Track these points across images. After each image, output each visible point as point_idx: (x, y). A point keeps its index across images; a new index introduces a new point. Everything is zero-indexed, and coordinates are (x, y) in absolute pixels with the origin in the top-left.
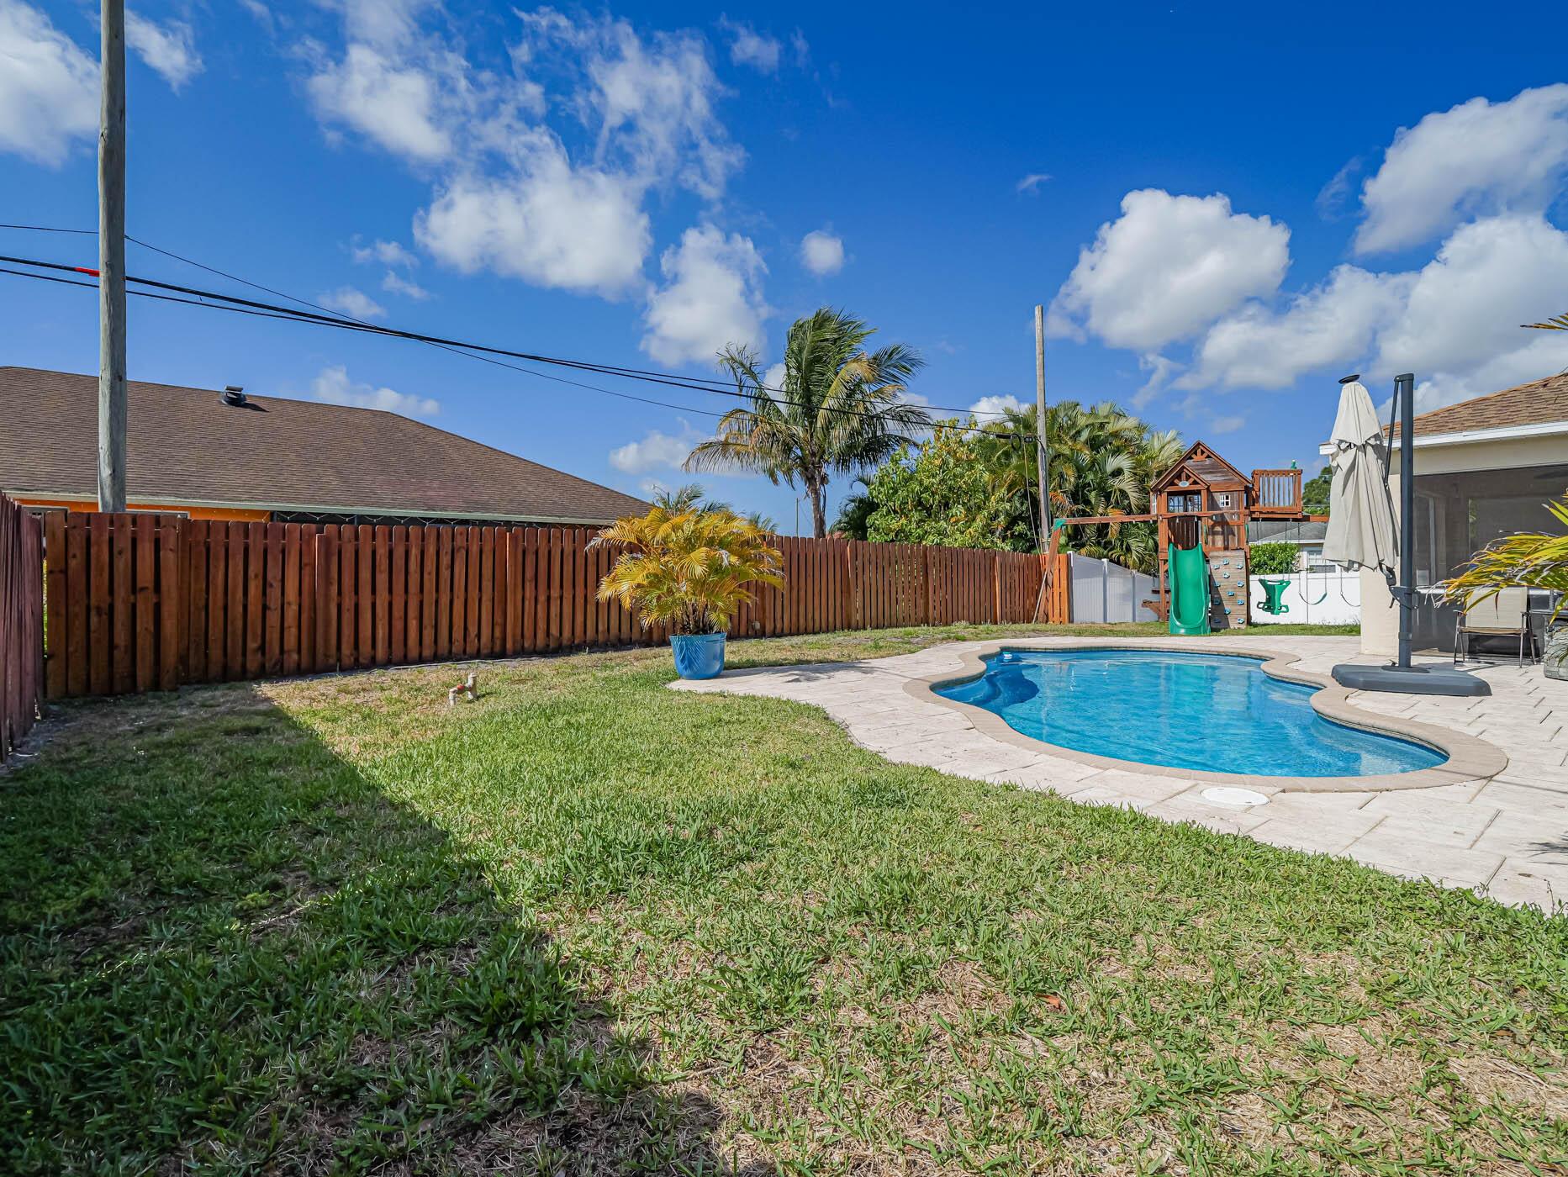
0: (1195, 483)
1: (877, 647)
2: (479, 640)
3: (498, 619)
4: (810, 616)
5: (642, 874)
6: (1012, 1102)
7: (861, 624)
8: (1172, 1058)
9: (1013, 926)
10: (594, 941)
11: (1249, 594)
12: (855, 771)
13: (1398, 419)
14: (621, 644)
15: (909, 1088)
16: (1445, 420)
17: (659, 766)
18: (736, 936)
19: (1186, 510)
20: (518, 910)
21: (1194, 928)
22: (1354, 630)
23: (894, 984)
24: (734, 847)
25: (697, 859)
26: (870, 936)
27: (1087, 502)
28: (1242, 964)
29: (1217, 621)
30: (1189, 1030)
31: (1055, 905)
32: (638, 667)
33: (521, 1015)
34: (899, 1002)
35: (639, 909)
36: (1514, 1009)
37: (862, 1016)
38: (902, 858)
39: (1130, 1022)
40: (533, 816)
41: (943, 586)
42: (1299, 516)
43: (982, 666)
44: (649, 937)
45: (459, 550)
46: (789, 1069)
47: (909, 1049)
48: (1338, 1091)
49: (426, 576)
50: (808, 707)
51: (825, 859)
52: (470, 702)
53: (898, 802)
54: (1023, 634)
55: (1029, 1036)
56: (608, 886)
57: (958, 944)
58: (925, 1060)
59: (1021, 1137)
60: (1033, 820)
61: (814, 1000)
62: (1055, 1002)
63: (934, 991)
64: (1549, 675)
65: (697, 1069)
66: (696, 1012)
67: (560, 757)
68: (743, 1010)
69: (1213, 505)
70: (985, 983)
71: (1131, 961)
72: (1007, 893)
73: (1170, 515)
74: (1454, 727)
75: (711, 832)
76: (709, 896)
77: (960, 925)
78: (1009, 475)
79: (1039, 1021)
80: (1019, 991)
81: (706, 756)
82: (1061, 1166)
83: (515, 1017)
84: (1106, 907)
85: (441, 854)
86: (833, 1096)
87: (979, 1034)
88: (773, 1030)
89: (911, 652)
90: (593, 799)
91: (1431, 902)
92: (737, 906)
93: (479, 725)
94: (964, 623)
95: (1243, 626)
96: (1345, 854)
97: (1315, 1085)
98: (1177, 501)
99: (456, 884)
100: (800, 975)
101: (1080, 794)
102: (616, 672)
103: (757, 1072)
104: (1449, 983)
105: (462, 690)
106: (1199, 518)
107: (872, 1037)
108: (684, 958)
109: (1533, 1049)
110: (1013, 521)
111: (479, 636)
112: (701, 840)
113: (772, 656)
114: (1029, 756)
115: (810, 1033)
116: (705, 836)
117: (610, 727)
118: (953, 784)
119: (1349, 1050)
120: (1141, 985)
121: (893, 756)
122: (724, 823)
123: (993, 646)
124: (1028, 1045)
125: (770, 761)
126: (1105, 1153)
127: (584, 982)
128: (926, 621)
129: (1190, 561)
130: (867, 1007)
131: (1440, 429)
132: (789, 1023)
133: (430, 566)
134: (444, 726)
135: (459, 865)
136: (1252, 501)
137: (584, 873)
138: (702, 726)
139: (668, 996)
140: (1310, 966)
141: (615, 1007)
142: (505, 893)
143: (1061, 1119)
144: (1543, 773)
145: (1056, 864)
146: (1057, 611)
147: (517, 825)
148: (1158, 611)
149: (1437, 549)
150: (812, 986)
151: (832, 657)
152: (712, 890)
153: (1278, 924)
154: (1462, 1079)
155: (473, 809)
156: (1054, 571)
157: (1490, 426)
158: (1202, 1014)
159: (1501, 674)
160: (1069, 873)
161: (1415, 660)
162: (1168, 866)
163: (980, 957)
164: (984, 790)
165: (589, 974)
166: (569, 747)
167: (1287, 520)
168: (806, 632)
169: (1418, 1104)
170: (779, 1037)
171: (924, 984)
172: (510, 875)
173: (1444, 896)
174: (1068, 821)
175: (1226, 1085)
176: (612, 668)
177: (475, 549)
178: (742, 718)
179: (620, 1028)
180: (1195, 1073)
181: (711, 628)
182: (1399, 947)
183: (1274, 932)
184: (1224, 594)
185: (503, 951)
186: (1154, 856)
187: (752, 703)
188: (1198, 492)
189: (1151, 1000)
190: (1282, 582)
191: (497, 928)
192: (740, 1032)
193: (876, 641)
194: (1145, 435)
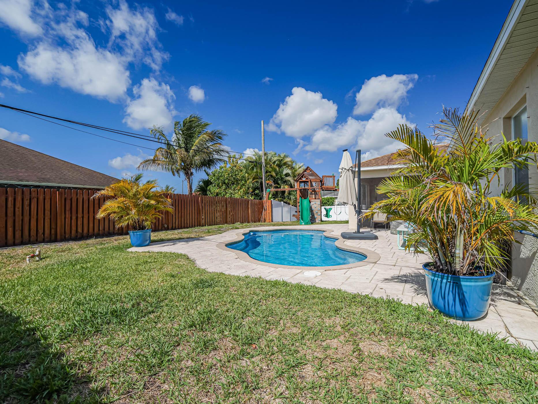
0: (307, 179)
1: (209, 232)
2: (44, 235)
3: (53, 226)
4: (186, 222)
5: (108, 324)
6: (238, 382)
7: (204, 225)
8: (287, 358)
9: (244, 323)
10: (85, 353)
11: (321, 212)
12: (196, 276)
13: (357, 163)
14: (110, 234)
15: (204, 385)
16: (369, 163)
17: (120, 281)
18: (145, 342)
19: (305, 187)
20: (50, 345)
21: (297, 316)
22: (347, 222)
23: (201, 350)
24: (147, 308)
25: (131, 315)
26: (195, 334)
27: (278, 184)
28: (310, 325)
29: (313, 220)
30: (293, 348)
31: (257, 314)
32: (116, 243)
33: (48, 388)
34: (203, 355)
35: (106, 337)
36: (375, 326)
37: (190, 363)
38: (209, 305)
39: (276, 349)
40: (62, 306)
41: (232, 211)
42: (334, 189)
43: (243, 237)
44: (110, 347)
45: (33, 198)
46: (162, 386)
47: (205, 371)
48: (331, 359)
49: (17, 209)
50: (181, 255)
51: (181, 309)
52: (37, 261)
53: (210, 286)
54: (257, 226)
55: (245, 359)
56: (93, 330)
57: (225, 332)
58: (210, 374)
59: (239, 393)
60: (253, 287)
61: (173, 360)
62: (254, 346)
63: (216, 349)
64: (392, 233)
65: (125, 394)
66: (126, 372)
67: (77, 281)
68: (145, 369)
69: (312, 186)
70: (233, 343)
71: (279, 329)
72: (242, 312)
73: (300, 189)
74: (369, 249)
75: (139, 304)
76: (136, 328)
77: (226, 325)
78: (253, 175)
79: (249, 353)
80: (244, 344)
81: (140, 276)
82: (251, 400)
83: (45, 390)
84: (272, 313)
85: (15, 326)
86: (177, 394)
87: (229, 361)
88: (156, 374)
89: (220, 233)
90: (90, 296)
91: (359, 299)
92: (145, 330)
93: (40, 270)
94: (239, 223)
95: (320, 222)
96: (339, 288)
97: (326, 358)
98: (302, 184)
99: (22, 339)
100: (168, 352)
101: (269, 277)
102: (106, 245)
103: (149, 390)
104: (361, 322)
105: (33, 256)
106: (308, 189)
107: (193, 370)
108: (124, 353)
109: (378, 337)
110: (255, 189)
111: (44, 234)
112: (134, 307)
113: (170, 237)
114: (254, 266)
115: (170, 372)
116: (136, 306)
117: (101, 267)
118: (230, 277)
119: (335, 346)
120: (281, 336)
121: (210, 270)
122: (144, 300)
123: (247, 230)
124: (244, 362)
125: (165, 275)
126: (265, 392)
127: (79, 369)
128: (226, 222)
129: (305, 202)
130: (192, 359)
131: (368, 166)
132: (163, 370)
133: (19, 204)
134: (23, 272)
135: (24, 330)
136: (322, 185)
137: (83, 326)
138: (139, 264)
139: (116, 369)
140: (328, 322)
141: (92, 377)
142: (45, 338)
143: (253, 384)
144: (388, 260)
145: (259, 301)
146: (268, 218)
147: (54, 310)
148: (297, 217)
149: (368, 199)
150: (172, 355)
151: (193, 236)
152: (137, 326)
153: (320, 311)
154: (362, 348)
155: (34, 306)
156: (267, 205)
157: (379, 166)
158: (297, 342)
159: (381, 233)
160: (263, 303)
161: (361, 230)
162: (292, 297)
163: (232, 335)
164: (239, 279)
165: (82, 366)
166: (82, 276)
167: (331, 190)
168: (184, 228)
169: (351, 358)
170: (159, 376)
171: (212, 348)
172: (49, 331)
173: (362, 297)
174: (264, 286)
175: (302, 363)
176: (104, 244)
177: (41, 198)
178: (156, 260)
179: (93, 385)
180: (293, 361)
181: (145, 228)
182: (350, 314)
183: (319, 314)
184: (315, 212)
185: (42, 363)
186: (288, 294)
187: (160, 255)
188: (308, 182)
189: (283, 340)
190: (330, 209)
191: (39, 354)
192: (144, 377)
193: (208, 230)
194: (294, 164)
